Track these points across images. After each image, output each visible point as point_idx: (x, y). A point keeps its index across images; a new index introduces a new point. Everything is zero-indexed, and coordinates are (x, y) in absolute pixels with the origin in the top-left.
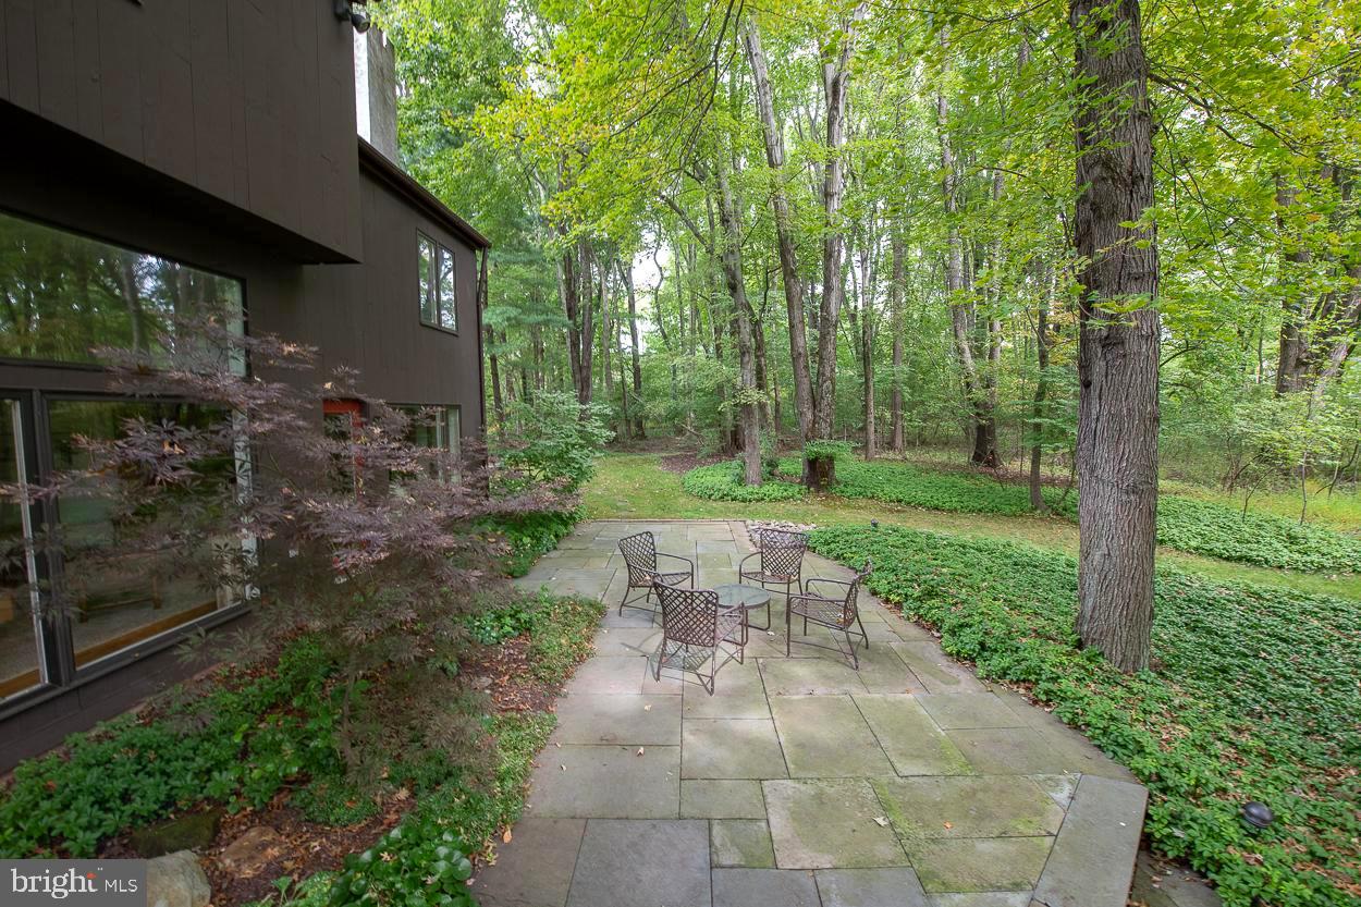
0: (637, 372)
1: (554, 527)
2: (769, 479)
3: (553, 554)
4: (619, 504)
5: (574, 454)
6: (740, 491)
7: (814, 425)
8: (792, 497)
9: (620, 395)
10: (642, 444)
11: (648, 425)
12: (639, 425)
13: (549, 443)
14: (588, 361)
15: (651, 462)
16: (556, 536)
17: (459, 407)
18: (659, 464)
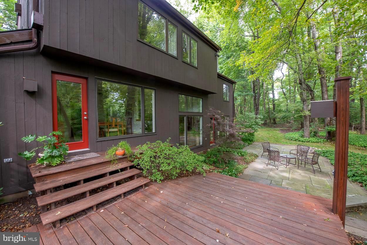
0: (274, 105)
1: (248, 142)
2: (313, 137)
3: (248, 147)
4: (265, 139)
5: (253, 126)
6: (301, 139)
7: (330, 122)
8: (320, 142)
9: (268, 112)
10: (275, 125)
11: (277, 120)
12: (274, 120)
13: (248, 124)
14: (258, 103)
15: (277, 130)
16: (249, 143)
17: (229, 116)
18: (279, 131)
